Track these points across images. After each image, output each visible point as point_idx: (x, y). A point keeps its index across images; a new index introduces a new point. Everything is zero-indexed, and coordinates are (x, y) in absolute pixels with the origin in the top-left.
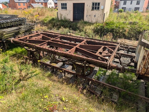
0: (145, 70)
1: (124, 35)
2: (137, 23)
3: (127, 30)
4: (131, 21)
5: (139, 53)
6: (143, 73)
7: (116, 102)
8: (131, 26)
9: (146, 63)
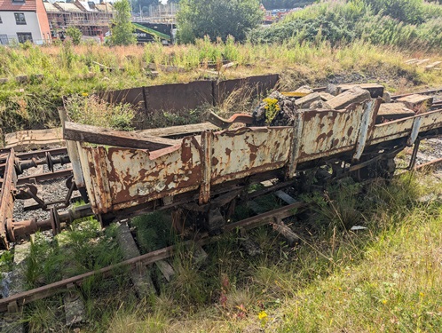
0: (110, 198)
1: (19, 118)
2: (40, 78)
3: (23, 103)
4: (20, 74)
5: (77, 160)
6: (108, 205)
7: (81, 322)
8: (27, 90)
9: (101, 179)
